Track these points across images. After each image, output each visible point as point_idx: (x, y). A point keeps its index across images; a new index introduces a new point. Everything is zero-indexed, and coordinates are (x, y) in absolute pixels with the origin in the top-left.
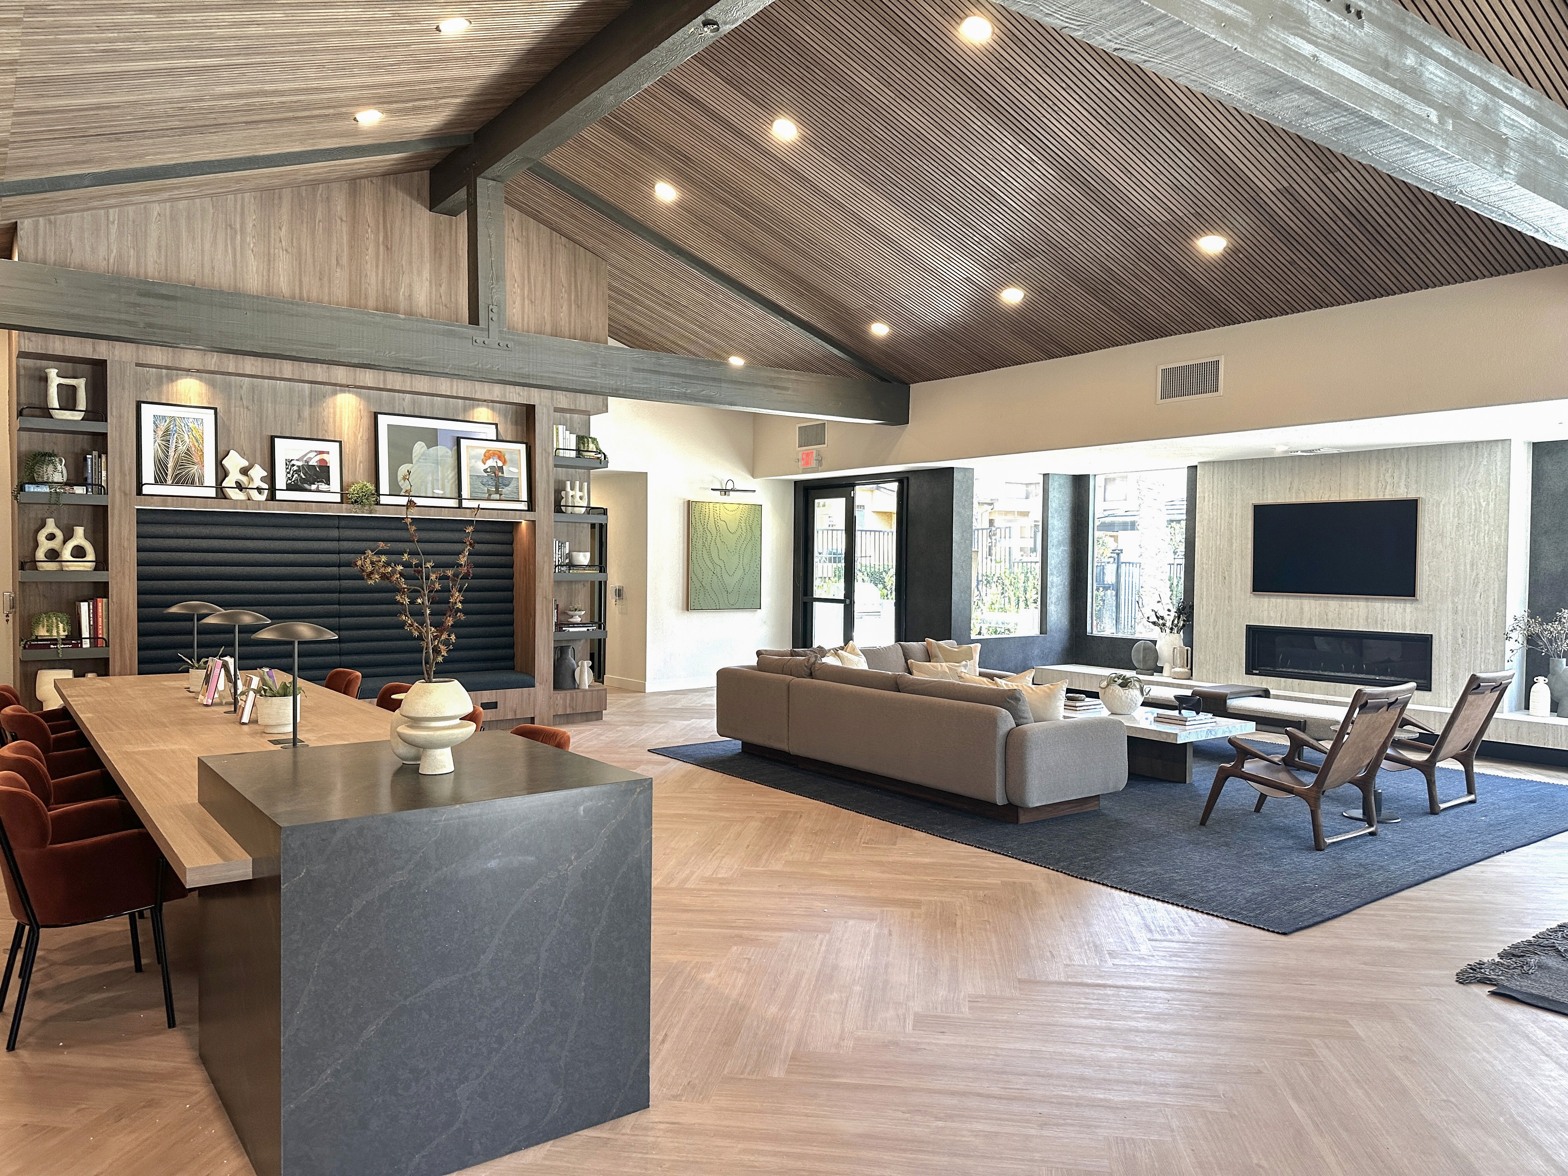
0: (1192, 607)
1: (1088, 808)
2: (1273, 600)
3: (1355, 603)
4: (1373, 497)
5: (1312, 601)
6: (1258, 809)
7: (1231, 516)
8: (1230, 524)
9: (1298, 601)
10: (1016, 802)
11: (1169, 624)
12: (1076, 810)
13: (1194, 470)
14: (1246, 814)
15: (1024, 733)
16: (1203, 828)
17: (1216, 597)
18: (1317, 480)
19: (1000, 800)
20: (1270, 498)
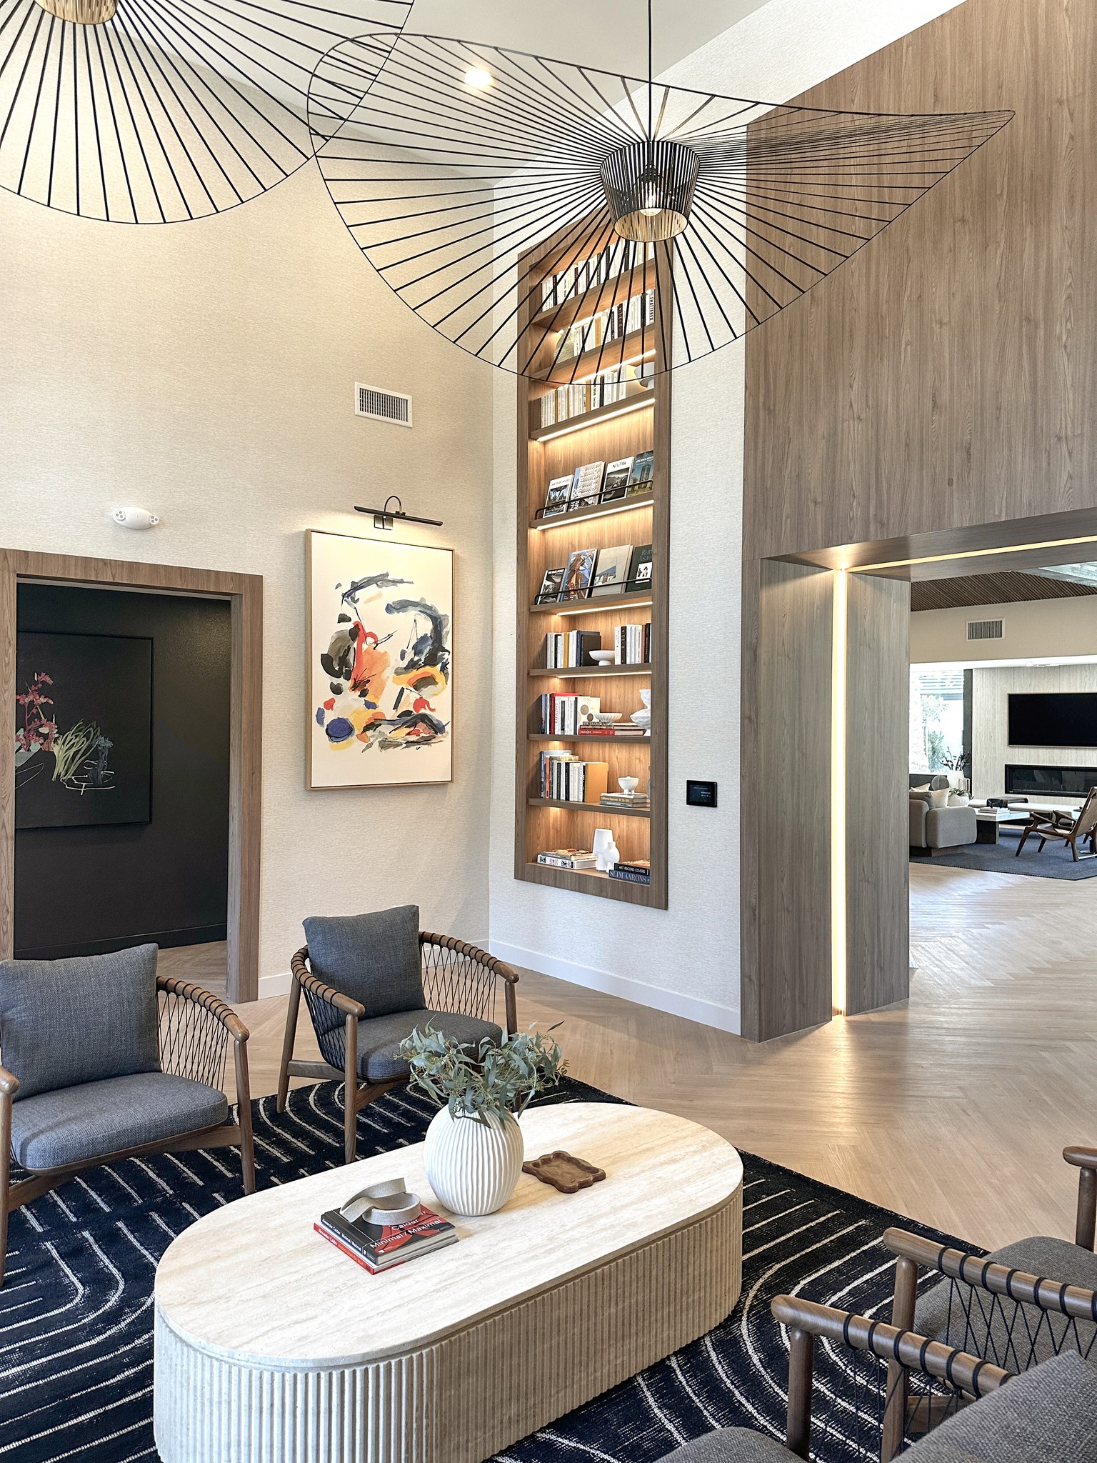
0: (970, 755)
1: (959, 851)
2: (1021, 749)
3: (1070, 751)
4: (1078, 691)
5: (1044, 750)
6: (1039, 851)
7: (994, 700)
8: (994, 705)
9: (1036, 750)
10: (930, 845)
11: (955, 765)
12: (954, 852)
13: (969, 673)
14: (1035, 853)
15: (935, 813)
16: (1017, 858)
17: (986, 748)
18: (1046, 680)
19: (924, 846)
20: (1018, 690)
